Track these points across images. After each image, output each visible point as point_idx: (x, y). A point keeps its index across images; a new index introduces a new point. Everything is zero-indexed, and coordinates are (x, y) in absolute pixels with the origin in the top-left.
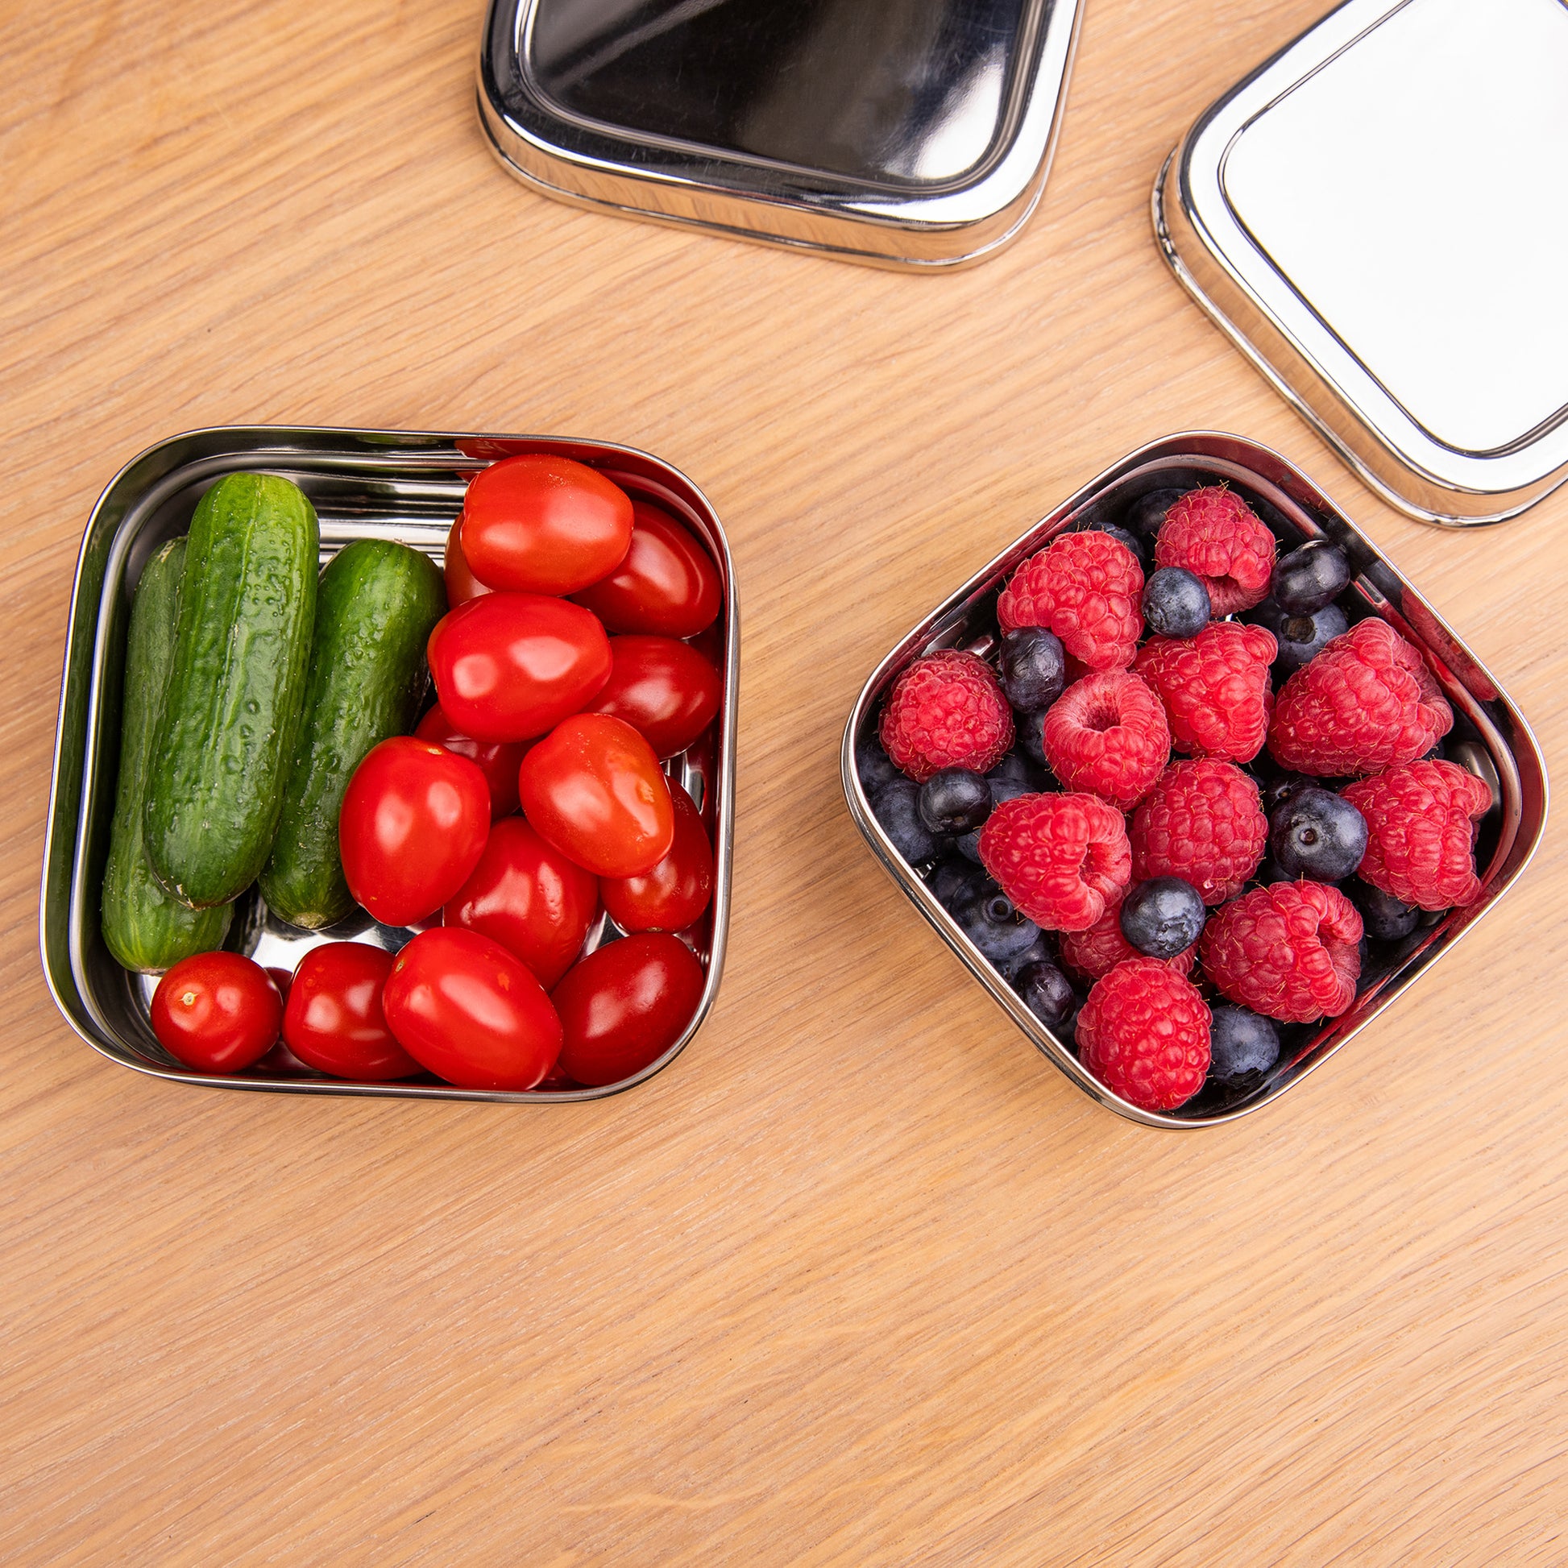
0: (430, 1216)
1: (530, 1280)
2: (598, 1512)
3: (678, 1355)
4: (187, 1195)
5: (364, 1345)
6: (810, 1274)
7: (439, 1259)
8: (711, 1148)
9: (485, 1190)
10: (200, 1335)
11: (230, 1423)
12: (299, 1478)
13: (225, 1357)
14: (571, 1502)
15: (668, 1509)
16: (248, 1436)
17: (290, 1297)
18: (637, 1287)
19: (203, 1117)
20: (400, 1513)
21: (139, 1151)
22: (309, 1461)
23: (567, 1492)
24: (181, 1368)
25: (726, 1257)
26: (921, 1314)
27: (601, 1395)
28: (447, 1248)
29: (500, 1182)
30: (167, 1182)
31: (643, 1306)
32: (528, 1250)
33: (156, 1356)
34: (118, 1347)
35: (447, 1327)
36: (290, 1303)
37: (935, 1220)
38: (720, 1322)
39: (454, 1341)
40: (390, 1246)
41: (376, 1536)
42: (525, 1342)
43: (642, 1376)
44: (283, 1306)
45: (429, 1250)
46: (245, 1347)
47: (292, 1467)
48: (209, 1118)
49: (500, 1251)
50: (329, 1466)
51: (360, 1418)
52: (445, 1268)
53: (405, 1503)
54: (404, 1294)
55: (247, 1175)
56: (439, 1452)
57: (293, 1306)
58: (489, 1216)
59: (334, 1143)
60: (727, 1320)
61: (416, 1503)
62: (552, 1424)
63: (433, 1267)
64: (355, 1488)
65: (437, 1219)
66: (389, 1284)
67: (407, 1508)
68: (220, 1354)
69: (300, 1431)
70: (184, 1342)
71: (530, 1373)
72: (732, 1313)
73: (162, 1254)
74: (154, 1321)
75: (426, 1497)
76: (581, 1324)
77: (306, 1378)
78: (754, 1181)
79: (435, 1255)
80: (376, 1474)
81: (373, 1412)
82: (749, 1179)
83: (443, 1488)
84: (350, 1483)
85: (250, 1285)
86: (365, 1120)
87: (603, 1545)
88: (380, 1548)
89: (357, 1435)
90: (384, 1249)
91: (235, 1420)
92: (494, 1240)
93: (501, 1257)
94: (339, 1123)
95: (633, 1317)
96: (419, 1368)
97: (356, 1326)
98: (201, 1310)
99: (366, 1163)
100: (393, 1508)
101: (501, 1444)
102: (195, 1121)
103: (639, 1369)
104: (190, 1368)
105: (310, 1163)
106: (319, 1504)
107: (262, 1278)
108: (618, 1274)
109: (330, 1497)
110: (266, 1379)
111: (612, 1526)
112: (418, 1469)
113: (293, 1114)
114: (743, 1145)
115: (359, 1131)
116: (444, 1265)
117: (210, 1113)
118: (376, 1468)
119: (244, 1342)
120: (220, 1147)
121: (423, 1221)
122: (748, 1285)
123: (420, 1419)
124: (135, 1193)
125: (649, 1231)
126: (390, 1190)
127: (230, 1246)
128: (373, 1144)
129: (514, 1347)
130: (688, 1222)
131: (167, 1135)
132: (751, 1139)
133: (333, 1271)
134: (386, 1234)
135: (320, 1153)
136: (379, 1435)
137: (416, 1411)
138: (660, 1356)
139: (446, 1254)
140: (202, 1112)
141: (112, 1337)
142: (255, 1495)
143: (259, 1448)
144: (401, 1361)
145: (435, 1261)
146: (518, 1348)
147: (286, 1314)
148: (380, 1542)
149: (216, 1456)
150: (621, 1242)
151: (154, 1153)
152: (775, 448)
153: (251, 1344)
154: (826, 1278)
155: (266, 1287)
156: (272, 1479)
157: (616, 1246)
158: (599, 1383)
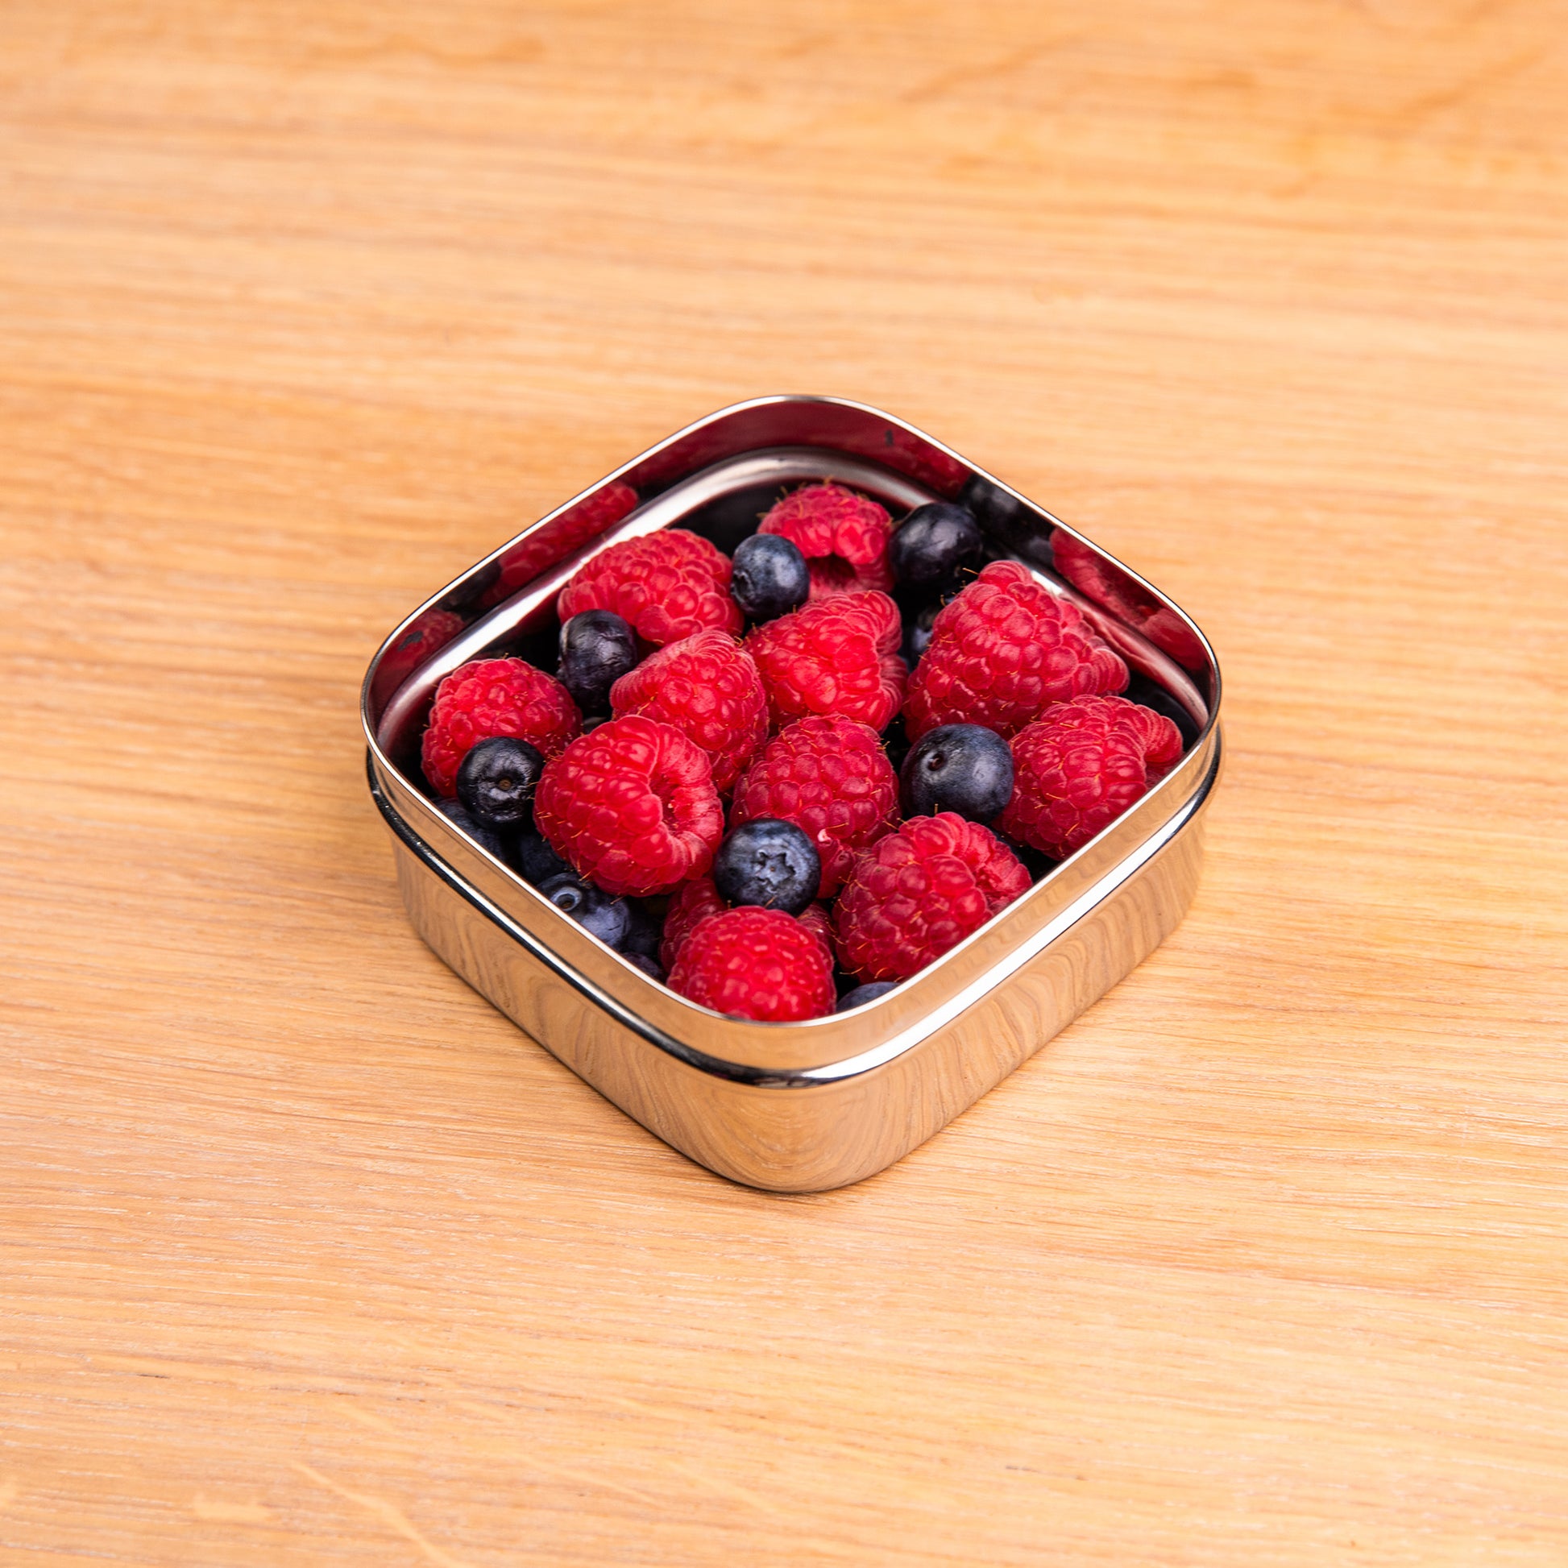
0: (422, 1118)
1: (467, 1236)
2: (329, 1491)
3: (553, 1403)
4: (208, 954)
5: (246, 1185)
6: (762, 1422)
7: (394, 1159)
8: (762, 1240)
9: (497, 1130)
10: (102, 1075)
11: (53, 1166)
12: (69, 1258)
13: (106, 1109)
14: (311, 1464)
15: (404, 1540)
16: (59, 1189)
17: (218, 1098)
18: (569, 1313)
19: (287, 901)
20: (134, 1356)
21: (200, 892)
22: (93, 1250)
23: (317, 1452)
24: (55, 1091)
25: (686, 1347)
26: (849, 1540)
27: (437, 1385)
28: (412, 1155)
29: (519, 1132)
30: (200, 932)
31: (559, 1335)
32: (489, 1209)
33: (42, 1066)
34: (15, 1035)
35: (343, 1223)
36: (212, 1103)
37: (944, 1460)
38: (624, 1402)
39: (339, 1240)
40: (358, 1117)
41: (89, 1359)
42: (407, 1287)
43: (497, 1397)
44: (204, 1102)
45: (392, 1145)
46: (133, 1112)
47: (74, 1244)
48: (293, 906)
49: (460, 1191)
50: (107, 1267)
51: (179, 1245)
52: (392, 1171)
53: (148, 1350)
54: (330, 1167)
55: (280, 974)
56: (226, 1327)
57: (213, 1108)
58: (478, 1154)
59: (390, 999)
60: (633, 1405)
61: (159, 1357)
62: (363, 1378)
63: (381, 1162)
64: (113, 1303)
65: (426, 1124)
66: (324, 1150)
67: (145, 1356)
68: (105, 1103)
69: (110, 1217)
70: (81, 1071)
71: (385, 1318)
72: (645, 1402)
73: (136, 986)
74: (71, 1035)
75: (172, 1359)
76: (480, 1309)
77: (163, 1177)
78: (780, 1298)
79: (393, 1153)
80: (146, 1305)
81: (198, 1249)
82: (778, 1292)
83: (199, 1361)
84: (111, 1296)
85: (190, 1064)
86: (438, 998)
87: (305, 1526)
88: (82, 1373)
89: (162, 1258)
90: (350, 1116)
91: (60, 1168)
92: (464, 1178)
93: (456, 1197)
94: (411, 985)
95: (539, 1337)
96: (281, 1240)
97: (256, 1164)
98: (124, 1055)
99: (404, 1034)
100: (130, 1346)
101: (293, 1362)
102: (277, 900)
103: (499, 1389)
104: (64, 1096)
105: (349, 1001)
106: (65, 1294)
107: (209, 1067)
108: (559, 1289)
109: (78, 1295)
110: (124, 1152)
111: (332, 1516)
112: (190, 1329)
113: (375, 951)
114: (798, 1258)
115: (423, 1003)
116: (393, 1168)
117: (297, 903)
118: (150, 1300)
119: (135, 1107)
120: (279, 935)
121: (410, 1117)
122: (685, 1388)
123: (238, 1285)
124: (162, 922)
125: (629, 1271)
126: (403, 1071)
127: (205, 1020)
128: (427, 1022)
129: (393, 1284)
130: (677, 1290)
131: (238, 895)
132: (813, 1258)
133: (280, 1104)
134: (365, 1105)
135: (368, 998)
136: (183, 1272)
137: (240, 1277)
138: (532, 1391)
139: (405, 1160)
140: (291, 897)
141: (17, 1023)
142: (12, 1245)
143: (58, 1206)
144: (270, 1222)
145: (387, 1159)
146: (396, 1288)
147: (201, 1110)
148: (87, 1368)
149: (10, 1186)
150: (589, 1263)
151: (212, 901)
152: (1379, 698)
153: (140, 1113)
154: (776, 1436)
155: (204, 1076)
156: (42, 1242)
157: (581, 1262)
158: (446, 1374)
